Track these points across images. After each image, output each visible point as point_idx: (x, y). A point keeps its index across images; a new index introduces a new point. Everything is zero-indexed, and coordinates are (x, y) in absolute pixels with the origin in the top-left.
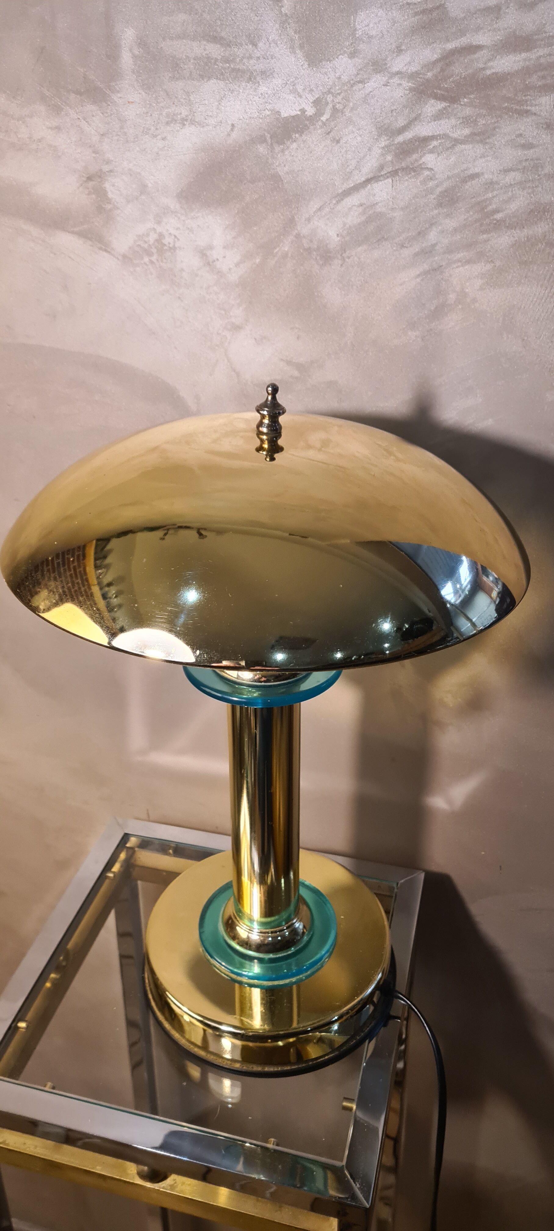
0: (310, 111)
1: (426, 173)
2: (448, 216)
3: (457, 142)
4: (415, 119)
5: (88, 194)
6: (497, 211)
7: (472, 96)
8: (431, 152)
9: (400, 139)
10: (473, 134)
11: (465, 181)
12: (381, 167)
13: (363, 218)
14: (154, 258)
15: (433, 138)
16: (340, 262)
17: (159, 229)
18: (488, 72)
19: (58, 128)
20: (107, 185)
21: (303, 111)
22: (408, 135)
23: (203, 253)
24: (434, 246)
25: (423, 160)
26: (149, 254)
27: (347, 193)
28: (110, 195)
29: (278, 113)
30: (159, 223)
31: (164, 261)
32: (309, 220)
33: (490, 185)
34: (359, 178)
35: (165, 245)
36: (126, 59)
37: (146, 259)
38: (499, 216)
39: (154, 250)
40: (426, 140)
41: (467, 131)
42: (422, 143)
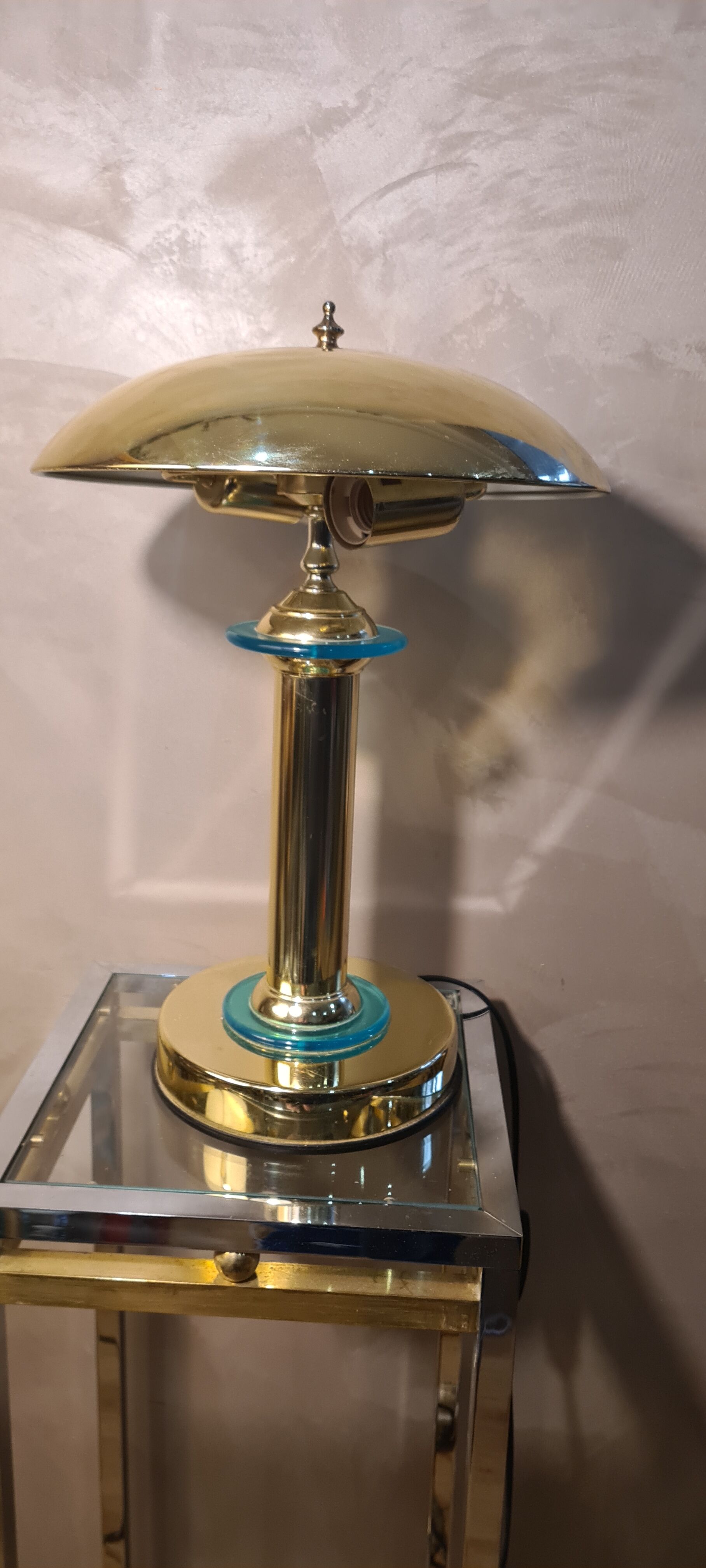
0: (353, 103)
1: (471, 168)
2: (493, 213)
3: (500, 138)
4: (459, 115)
5: (103, 186)
6: (542, 208)
7: (515, 94)
8: (476, 148)
9: (444, 134)
10: (517, 131)
11: (510, 176)
12: (426, 161)
13: (406, 215)
14: (175, 258)
15: (478, 133)
16: (382, 261)
17: (182, 224)
18: (530, 71)
19: (73, 114)
20: (126, 177)
21: (345, 103)
22: (452, 130)
23: (232, 252)
24: (480, 243)
25: (468, 155)
26: (170, 252)
27: (389, 188)
28: (129, 187)
29: (320, 104)
30: (183, 218)
31: (187, 260)
32: (349, 216)
33: (535, 182)
34: (402, 173)
35: (188, 242)
36: (156, 45)
37: (166, 259)
38: (541, 213)
39: (175, 248)
40: (471, 135)
41: (510, 128)
42: (465, 138)
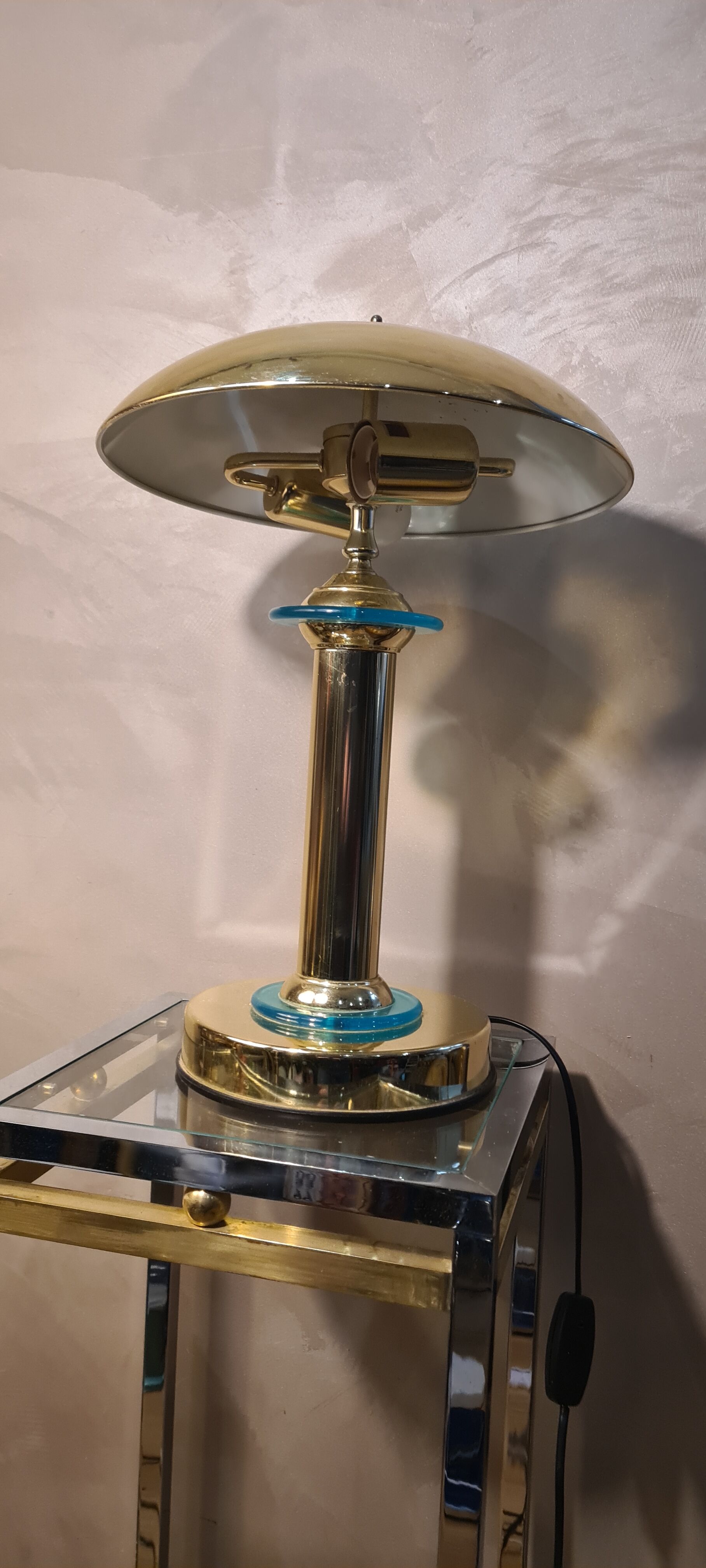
0: (444, 200)
1: (550, 246)
2: (570, 283)
3: (577, 219)
4: (539, 202)
5: (230, 286)
6: (616, 276)
7: (591, 180)
8: (554, 228)
9: (526, 219)
10: (592, 211)
11: (585, 251)
12: (508, 244)
13: (490, 291)
15: (557, 216)
16: (468, 332)
17: (295, 314)
18: (604, 159)
19: (208, 231)
20: (249, 278)
21: (437, 201)
22: (534, 215)
24: (558, 311)
25: (547, 235)
27: (476, 269)
28: (250, 286)
29: (415, 204)
30: (294, 308)
32: (439, 296)
33: (609, 253)
34: (487, 255)
36: (279, 169)
38: (617, 281)
40: (549, 219)
41: (587, 209)
42: (545, 221)
